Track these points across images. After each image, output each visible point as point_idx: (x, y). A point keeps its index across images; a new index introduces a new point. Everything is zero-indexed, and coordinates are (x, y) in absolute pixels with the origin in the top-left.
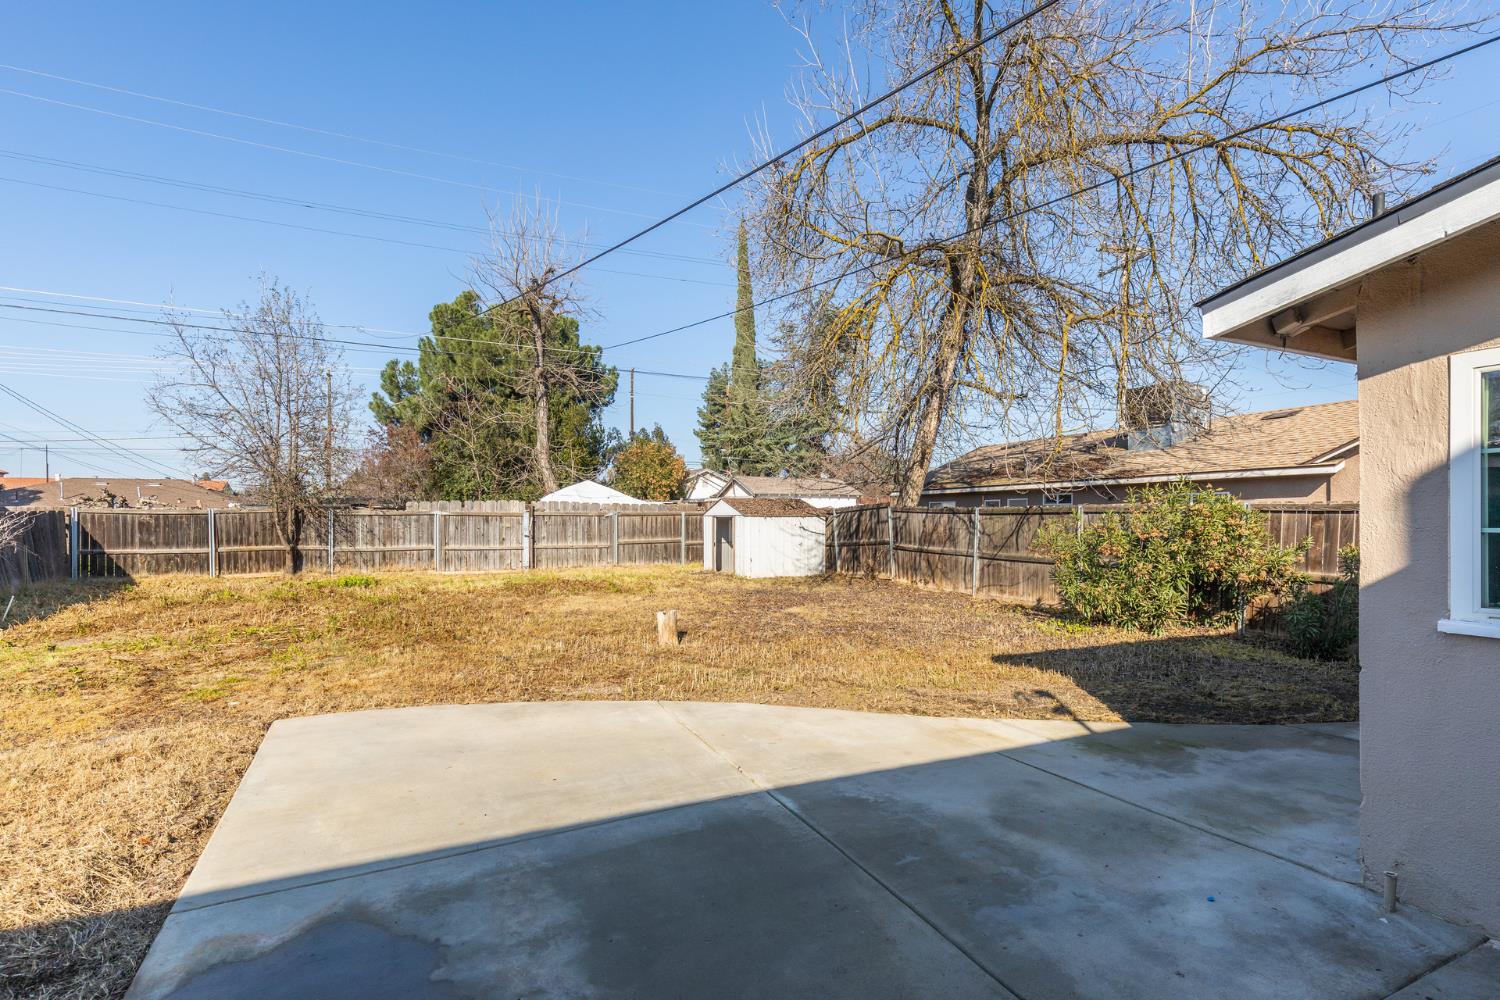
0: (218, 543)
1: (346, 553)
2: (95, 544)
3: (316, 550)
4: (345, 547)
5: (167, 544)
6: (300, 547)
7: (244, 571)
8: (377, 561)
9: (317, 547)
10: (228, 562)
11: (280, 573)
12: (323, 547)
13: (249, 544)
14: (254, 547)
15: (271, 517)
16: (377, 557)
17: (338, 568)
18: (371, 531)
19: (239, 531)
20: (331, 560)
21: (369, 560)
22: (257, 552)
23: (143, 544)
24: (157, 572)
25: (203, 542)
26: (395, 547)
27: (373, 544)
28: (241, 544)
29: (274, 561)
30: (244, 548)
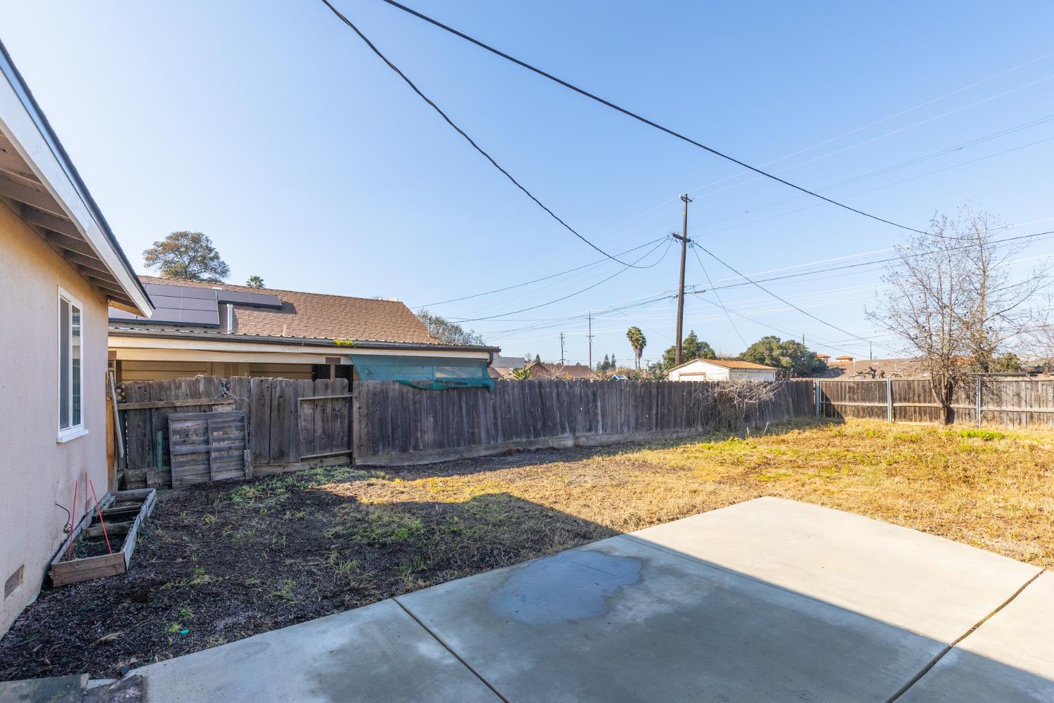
0: (893, 401)
1: (993, 412)
2: (827, 399)
3: (965, 409)
4: (991, 407)
5: (863, 400)
6: (952, 406)
7: (911, 420)
8: (1024, 420)
9: (967, 406)
10: (900, 414)
11: (936, 424)
12: (972, 406)
13: (914, 402)
14: (918, 404)
15: (930, 383)
16: (1024, 416)
17: (985, 423)
18: (1018, 395)
19: (908, 392)
20: (979, 417)
21: (1016, 419)
22: (920, 407)
23: (851, 399)
24: (858, 417)
25: (883, 399)
26: (1043, 409)
27: (1019, 405)
28: (909, 401)
29: (933, 414)
30: (911, 404)
